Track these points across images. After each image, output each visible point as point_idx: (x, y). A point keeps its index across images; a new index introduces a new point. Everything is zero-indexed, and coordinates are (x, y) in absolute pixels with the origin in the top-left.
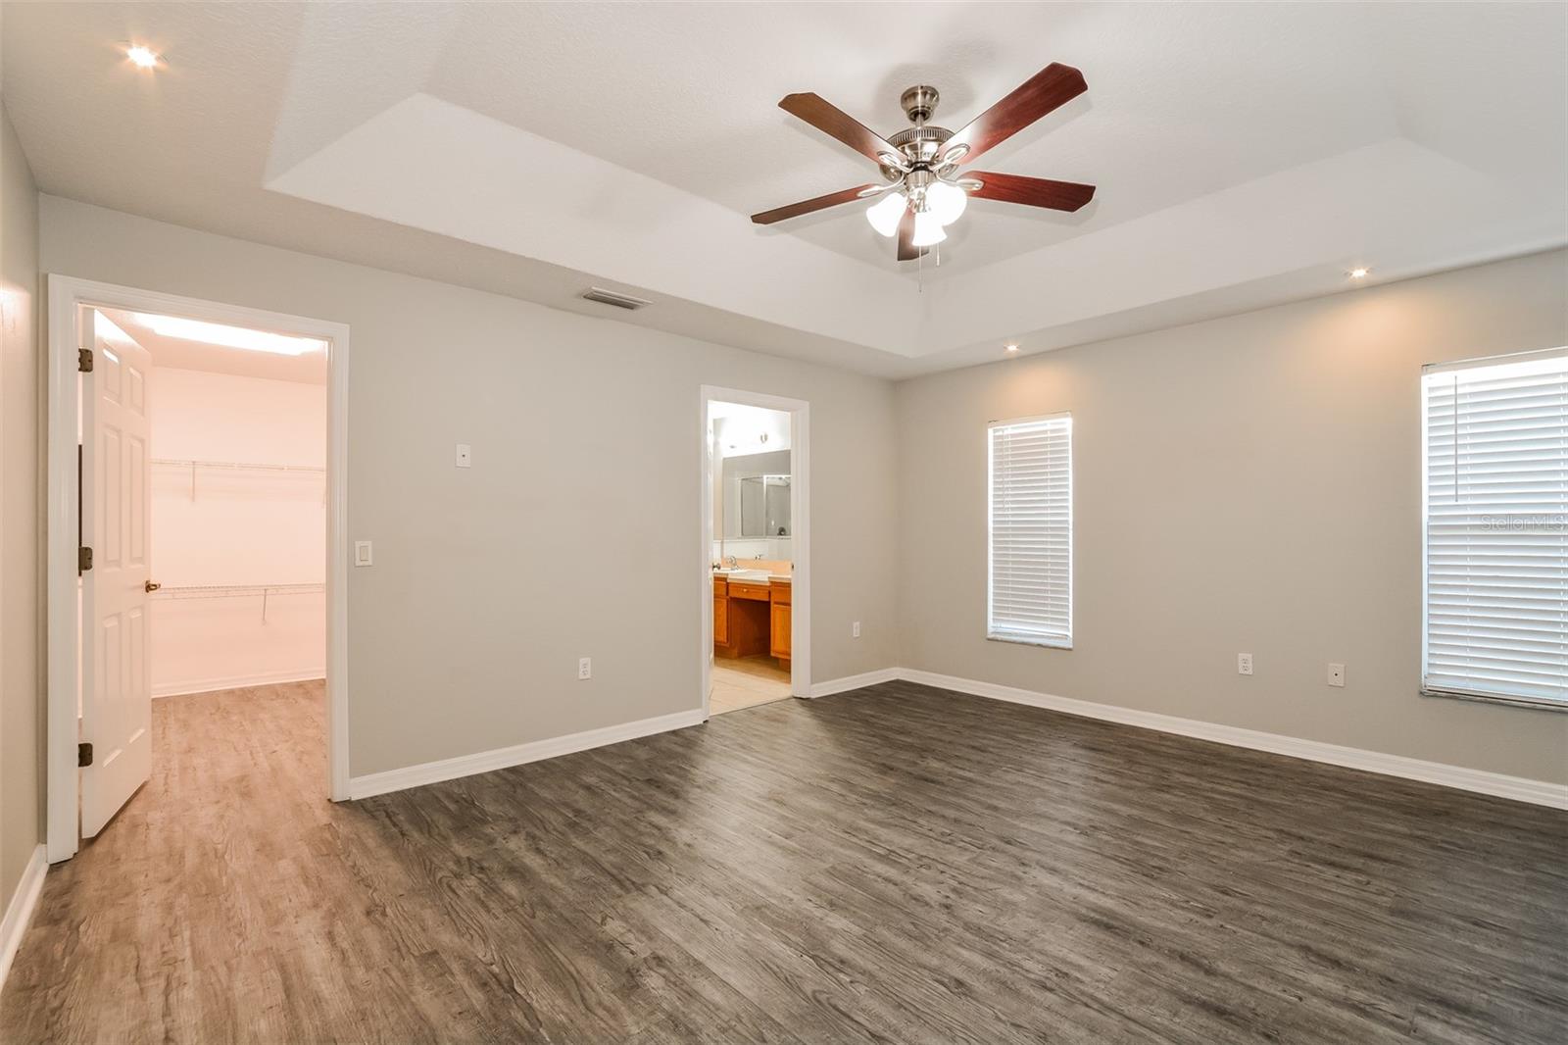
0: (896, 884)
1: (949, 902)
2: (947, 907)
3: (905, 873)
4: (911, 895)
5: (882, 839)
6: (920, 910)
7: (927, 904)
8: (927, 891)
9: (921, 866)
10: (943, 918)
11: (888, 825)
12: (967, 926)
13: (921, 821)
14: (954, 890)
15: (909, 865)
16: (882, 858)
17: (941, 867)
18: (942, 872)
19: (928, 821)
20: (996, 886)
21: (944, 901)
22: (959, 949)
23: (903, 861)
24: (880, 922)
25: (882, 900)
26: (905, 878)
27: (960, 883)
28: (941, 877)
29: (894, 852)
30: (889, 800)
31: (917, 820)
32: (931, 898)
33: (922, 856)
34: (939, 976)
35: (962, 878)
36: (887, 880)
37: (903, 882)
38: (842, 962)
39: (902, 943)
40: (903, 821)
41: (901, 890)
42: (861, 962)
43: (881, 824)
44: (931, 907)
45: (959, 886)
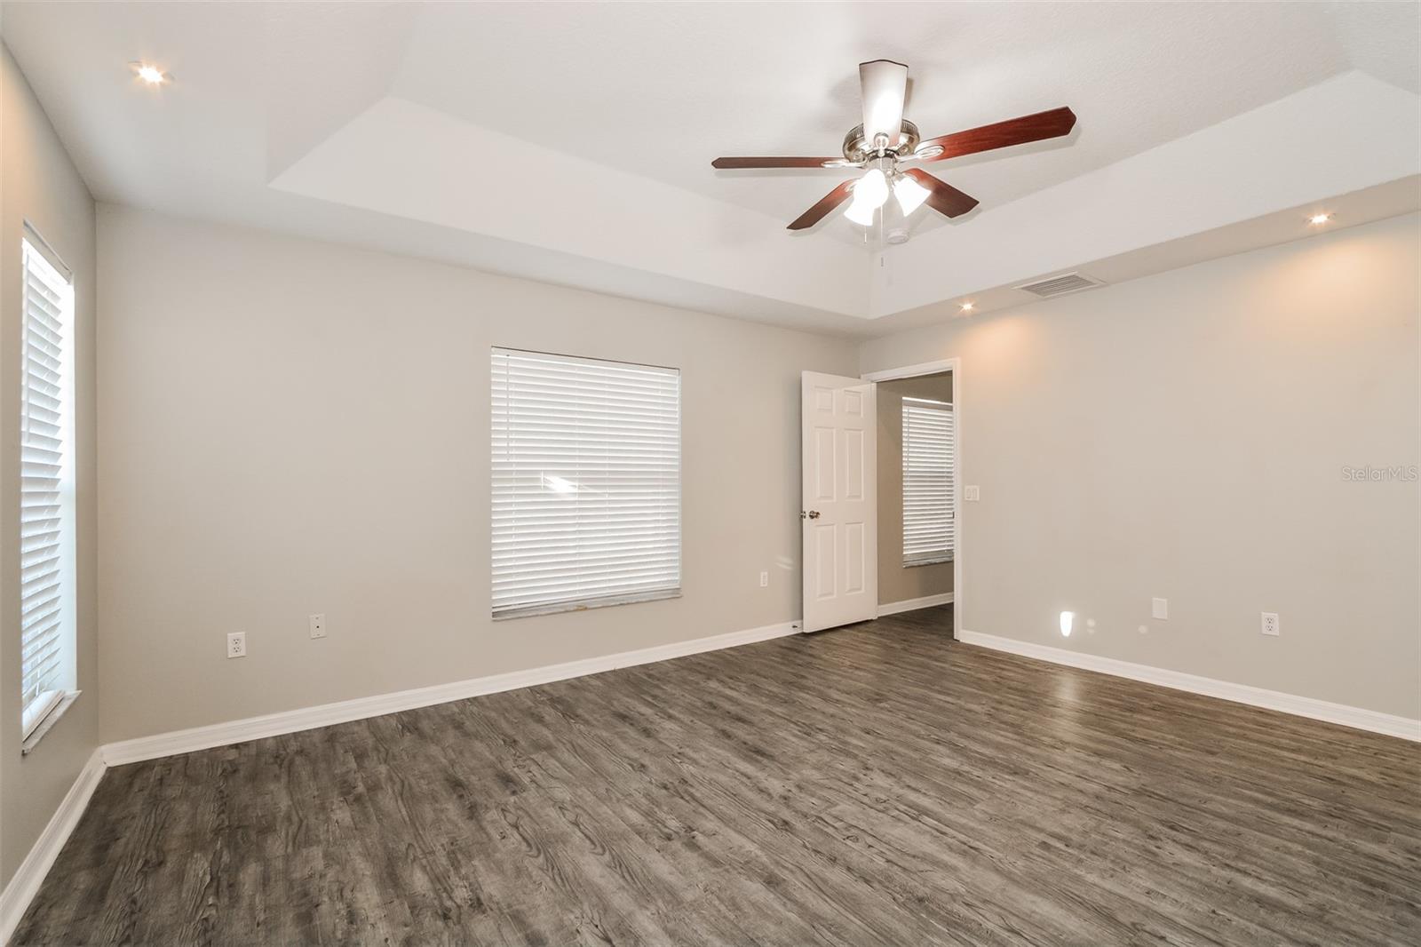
0: (909, 786)
1: (864, 772)
2: (867, 768)
3: (901, 796)
4: (895, 778)
5: (928, 837)
6: (887, 766)
7: (883, 771)
8: (880, 780)
9: (885, 801)
10: (871, 762)
11: (924, 858)
12: (855, 757)
13: (881, 862)
14: (857, 779)
15: (897, 804)
16: (927, 812)
17: (866, 800)
18: (865, 795)
19: (872, 861)
20: (822, 781)
21: (868, 772)
22: (864, 746)
23: (902, 807)
24: (918, 761)
25: (919, 775)
26: (901, 791)
27: (851, 785)
28: (868, 790)
29: (912, 818)
30: (931, 913)
31: (886, 865)
32: (878, 775)
33: (883, 812)
34: (879, 736)
35: (849, 789)
36: (916, 790)
37: (903, 788)
38: (938, 743)
39: (902, 750)
40: (906, 865)
41: (904, 782)
42: (927, 742)
43: (936, 863)
44: (879, 769)
45: (853, 782)
